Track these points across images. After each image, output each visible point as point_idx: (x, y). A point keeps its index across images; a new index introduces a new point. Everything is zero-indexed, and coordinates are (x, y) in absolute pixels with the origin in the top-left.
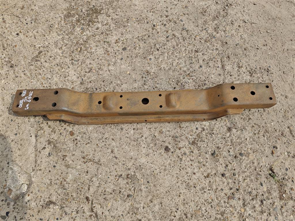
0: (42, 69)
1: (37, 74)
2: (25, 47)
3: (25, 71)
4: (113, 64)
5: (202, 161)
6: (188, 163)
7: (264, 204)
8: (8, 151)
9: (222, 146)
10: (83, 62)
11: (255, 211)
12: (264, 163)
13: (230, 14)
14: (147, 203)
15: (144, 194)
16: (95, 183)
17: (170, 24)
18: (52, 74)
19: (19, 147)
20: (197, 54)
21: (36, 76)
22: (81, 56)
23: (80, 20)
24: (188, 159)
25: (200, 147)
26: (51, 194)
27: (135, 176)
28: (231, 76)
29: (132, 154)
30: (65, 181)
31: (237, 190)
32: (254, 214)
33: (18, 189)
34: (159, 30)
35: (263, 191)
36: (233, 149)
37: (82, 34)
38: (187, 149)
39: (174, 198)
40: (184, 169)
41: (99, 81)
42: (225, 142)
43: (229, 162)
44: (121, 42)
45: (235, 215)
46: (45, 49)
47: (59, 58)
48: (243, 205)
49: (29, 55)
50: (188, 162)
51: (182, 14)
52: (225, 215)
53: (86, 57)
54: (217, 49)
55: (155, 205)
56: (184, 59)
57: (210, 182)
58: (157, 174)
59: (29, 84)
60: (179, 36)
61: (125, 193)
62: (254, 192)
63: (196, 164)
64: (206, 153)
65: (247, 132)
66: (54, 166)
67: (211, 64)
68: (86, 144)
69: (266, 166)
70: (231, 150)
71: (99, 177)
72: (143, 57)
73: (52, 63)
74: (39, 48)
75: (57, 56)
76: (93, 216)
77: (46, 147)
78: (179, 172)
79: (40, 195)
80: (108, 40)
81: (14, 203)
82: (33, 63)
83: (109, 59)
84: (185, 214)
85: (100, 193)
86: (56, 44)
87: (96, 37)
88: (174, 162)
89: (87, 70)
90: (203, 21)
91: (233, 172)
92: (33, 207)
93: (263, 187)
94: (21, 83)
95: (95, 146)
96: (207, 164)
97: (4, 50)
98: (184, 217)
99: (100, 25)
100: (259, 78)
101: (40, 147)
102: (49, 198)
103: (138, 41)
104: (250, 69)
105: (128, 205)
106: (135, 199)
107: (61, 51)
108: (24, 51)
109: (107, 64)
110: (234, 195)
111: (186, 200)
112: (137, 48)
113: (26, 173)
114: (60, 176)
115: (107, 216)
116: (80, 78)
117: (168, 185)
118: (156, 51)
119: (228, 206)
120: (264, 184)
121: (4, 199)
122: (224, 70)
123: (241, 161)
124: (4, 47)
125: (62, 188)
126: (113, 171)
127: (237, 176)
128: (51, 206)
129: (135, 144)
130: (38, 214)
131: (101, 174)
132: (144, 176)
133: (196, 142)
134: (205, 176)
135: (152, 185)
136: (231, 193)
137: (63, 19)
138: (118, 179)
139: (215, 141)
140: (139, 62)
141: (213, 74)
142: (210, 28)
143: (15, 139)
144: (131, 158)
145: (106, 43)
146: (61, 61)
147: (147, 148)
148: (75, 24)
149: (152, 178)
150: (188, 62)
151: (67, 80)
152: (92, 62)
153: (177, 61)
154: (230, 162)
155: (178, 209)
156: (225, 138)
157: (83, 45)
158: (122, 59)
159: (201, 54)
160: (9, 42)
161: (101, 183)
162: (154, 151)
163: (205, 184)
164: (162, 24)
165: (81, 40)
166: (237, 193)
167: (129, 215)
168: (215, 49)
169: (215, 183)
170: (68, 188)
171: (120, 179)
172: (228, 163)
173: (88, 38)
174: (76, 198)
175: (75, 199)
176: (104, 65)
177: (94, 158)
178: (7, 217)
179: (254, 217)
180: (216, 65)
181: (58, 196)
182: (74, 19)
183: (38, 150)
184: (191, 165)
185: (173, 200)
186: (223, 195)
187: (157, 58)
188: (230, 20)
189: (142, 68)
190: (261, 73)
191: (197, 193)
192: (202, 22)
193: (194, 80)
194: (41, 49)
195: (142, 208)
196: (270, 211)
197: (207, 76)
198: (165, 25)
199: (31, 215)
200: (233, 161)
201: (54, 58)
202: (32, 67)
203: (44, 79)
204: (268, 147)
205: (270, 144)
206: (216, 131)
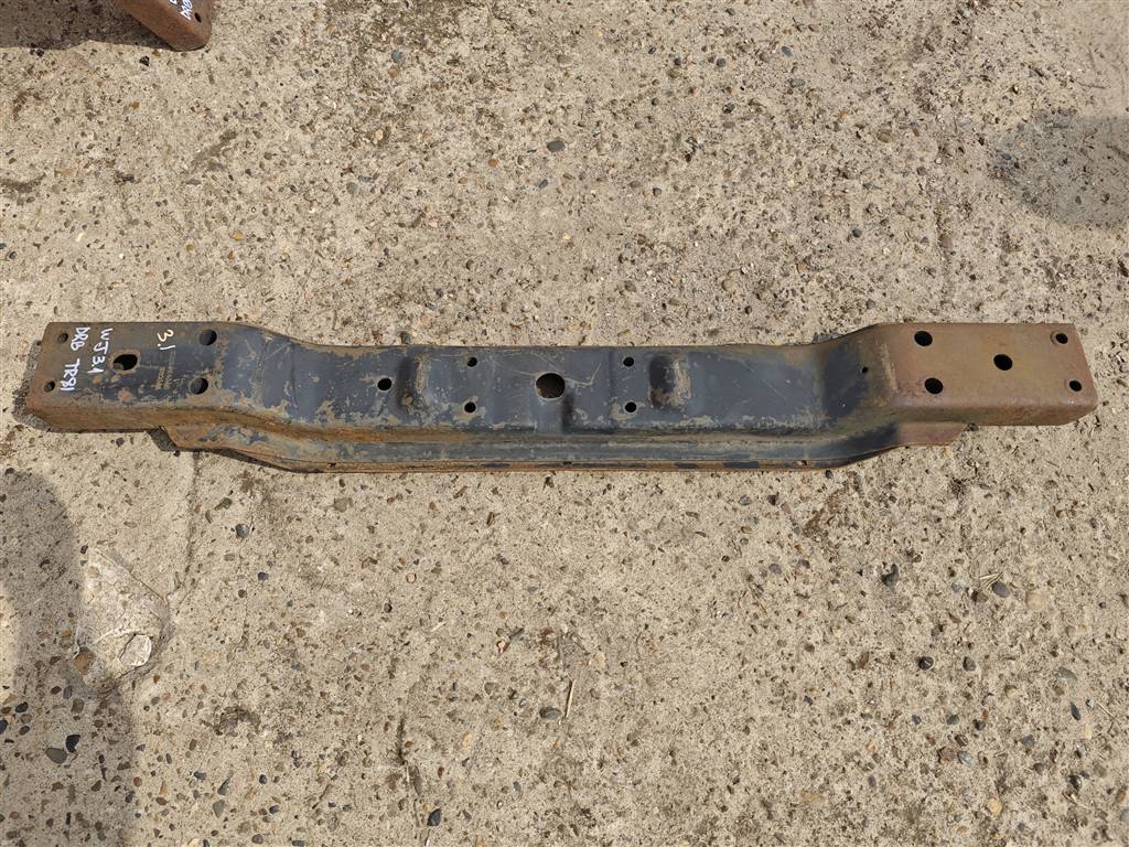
0: (235, 199)
1: (210, 219)
2: (172, 112)
3: (165, 202)
4: (506, 199)
5: (842, 603)
6: (788, 606)
7: (1081, 791)
8: (86, 503)
9: (925, 551)
10: (394, 184)
11: (1044, 816)
12: (1090, 630)
13: (981, 39)
14: (614, 746)
15: (604, 710)
16: (418, 653)
17: (741, 60)
18: (269, 224)
19: (131, 490)
20: (842, 182)
21: (207, 223)
22: (385, 162)
23: (390, 22)
24: (788, 590)
25: (837, 547)
26: (244, 681)
27: (575, 639)
28: (973, 278)
29: (564, 551)
30: (301, 633)
31: (977, 725)
32: (1042, 828)
33: (117, 652)
34: (695, 81)
35: (1082, 741)
36: (966, 564)
37: (392, 75)
38: (785, 549)
39: (725, 736)
40: (770, 626)
41: (449, 263)
42: (938, 537)
43: (951, 616)
44: (546, 118)
45: (962, 823)
46: (249, 126)
47: (300, 161)
48: (997, 787)
49: (185, 143)
50: (787, 600)
51: (788, 25)
52: (921, 819)
53: (406, 166)
54: (921, 171)
55: (646, 758)
56: (789, 200)
57: (870, 685)
58: (662, 638)
59: (178, 254)
60: (776, 110)
61: (531, 700)
62: (1044, 742)
63: (820, 612)
64: (861, 573)
65: (1028, 505)
66: (262, 576)
67: (897, 226)
68: (390, 501)
69: (1098, 641)
70: (959, 570)
71: (435, 629)
72: (626, 182)
73: (270, 180)
74: (226, 119)
75: (293, 157)
76: (401, 780)
77: (235, 498)
78: (750, 635)
79: (200, 684)
80: (491, 107)
81: (99, 704)
82: (198, 175)
83: (492, 179)
84: (765, 804)
85: (436, 693)
86: (291, 106)
87: (447, 92)
88: (730, 598)
89: (408, 218)
90: (870, 59)
91: (962, 652)
92: (169, 727)
93: (1083, 721)
94: (148, 246)
95: (422, 512)
96: (863, 616)
97: (90, 116)
98: (762, 812)
99: (463, 49)
100: (1085, 295)
101: (210, 495)
102: (235, 695)
103: (610, 116)
104: (1052, 257)
105: (540, 745)
106: (570, 727)
107: (309, 138)
108: (167, 125)
109: (485, 201)
110: (961, 744)
111: (771, 749)
112: (607, 146)
113: (151, 592)
114: (283, 615)
115: (459, 786)
116: (376, 245)
117: (702, 683)
118: (680, 161)
119: (937, 784)
120: (1083, 713)
121: (62, 684)
122: (946, 256)
123: (999, 614)
124: (89, 106)
125: (288, 660)
126: (487, 611)
127: (978, 670)
128: (243, 727)
129: (580, 516)
130: (188, 755)
131: (441, 620)
132: (608, 640)
133: (822, 527)
134: (854, 660)
135: (639, 677)
136: (953, 736)
137: (323, 18)
138: (507, 645)
139: (900, 527)
140: (611, 199)
141: (905, 266)
142: (898, 85)
143: (113, 461)
144: (561, 568)
145: (484, 119)
146: (308, 177)
147: (625, 533)
148: (370, 38)
149: (641, 650)
150: (804, 215)
151: (326, 251)
152: (426, 186)
153: (762, 206)
154: (954, 614)
155: (737, 781)
156: (939, 520)
157: (394, 121)
158: (544, 183)
159: (858, 184)
160: (112, 90)
161: (439, 652)
162: (652, 548)
163: (850, 692)
164: (711, 60)
165: (390, 101)
166: (976, 736)
167: (541, 786)
168: (914, 168)
169: (888, 692)
170: (312, 665)
171: (516, 646)
172: (944, 618)
173: (415, 97)
174: (339, 705)
175: (336, 709)
176: (474, 204)
177: (417, 557)
178: (70, 757)
179: (1038, 838)
180: (917, 232)
181: (271, 691)
182: (367, 18)
183: (203, 509)
184: (800, 613)
185: (721, 744)
186: (918, 739)
187: (683, 191)
188: (980, 61)
189: (621, 222)
190: (1094, 277)
191: (817, 724)
192: (866, 63)
193: (826, 286)
194: (234, 123)
195: (595, 763)
196: (1107, 818)
197: (881, 273)
198: (721, 63)
199: (163, 754)
200: (967, 612)
201: (282, 163)
202: (194, 191)
203: (237, 240)
204: (1109, 568)
205: (1116, 556)
206: (907, 489)
